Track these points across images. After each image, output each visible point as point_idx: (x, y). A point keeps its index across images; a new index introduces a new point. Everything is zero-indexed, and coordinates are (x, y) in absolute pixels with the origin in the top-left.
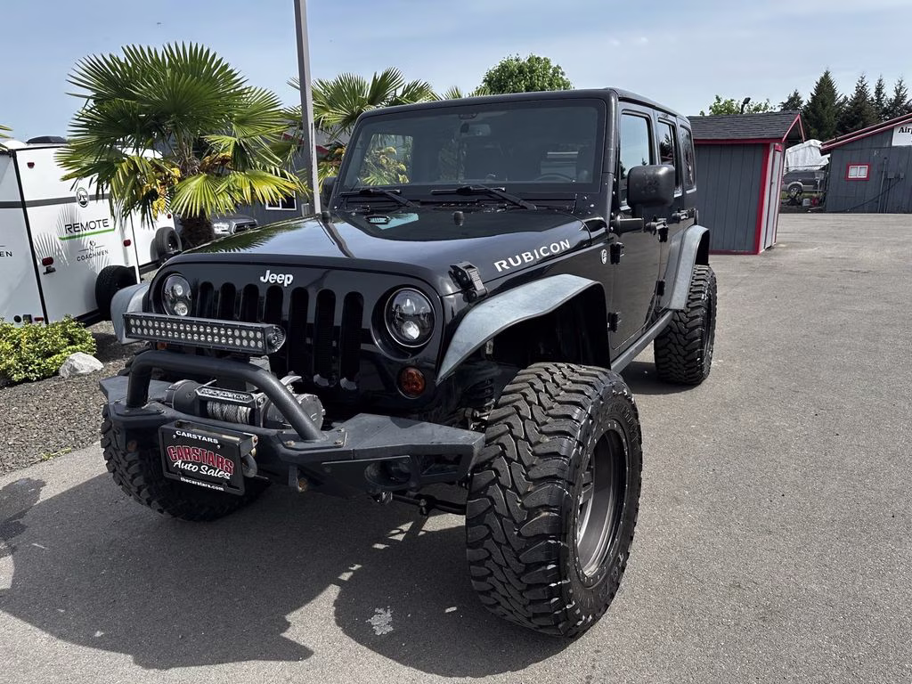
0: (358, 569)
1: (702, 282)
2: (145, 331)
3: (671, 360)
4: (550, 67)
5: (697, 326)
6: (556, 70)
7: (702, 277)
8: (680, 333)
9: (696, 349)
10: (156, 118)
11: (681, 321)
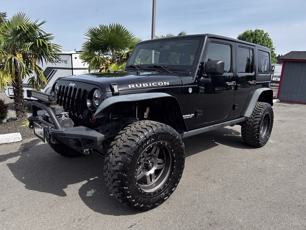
0: (97, 178)
1: (261, 108)
3: (246, 136)
4: (263, 33)
5: (256, 124)
6: (265, 35)
7: (262, 107)
8: (250, 126)
9: (256, 133)
10: (106, 46)
11: (251, 122)
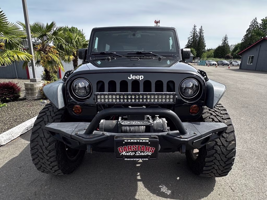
2: (107, 101)
